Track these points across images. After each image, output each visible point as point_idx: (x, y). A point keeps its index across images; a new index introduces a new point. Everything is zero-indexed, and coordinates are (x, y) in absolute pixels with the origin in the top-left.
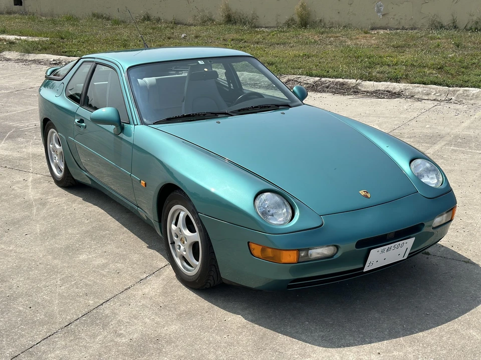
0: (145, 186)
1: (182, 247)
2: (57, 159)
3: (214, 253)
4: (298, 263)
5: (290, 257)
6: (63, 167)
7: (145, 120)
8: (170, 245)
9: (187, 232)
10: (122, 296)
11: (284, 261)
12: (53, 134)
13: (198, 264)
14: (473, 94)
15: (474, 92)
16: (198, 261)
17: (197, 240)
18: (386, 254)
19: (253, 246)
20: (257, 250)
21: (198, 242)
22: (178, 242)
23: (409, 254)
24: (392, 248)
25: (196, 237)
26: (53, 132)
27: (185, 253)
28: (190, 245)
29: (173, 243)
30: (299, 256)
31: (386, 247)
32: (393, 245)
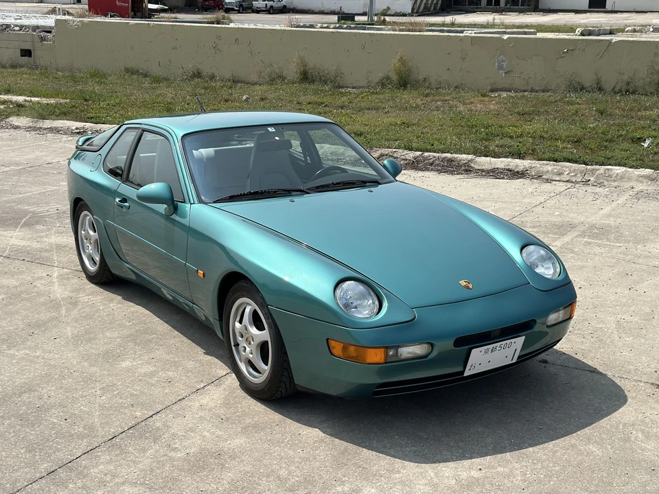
0: (204, 276)
1: (248, 349)
2: (90, 249)
3: (286, 353)
4: (386, 363)
5: (376, 356)
6: (97, 259)
7: (203, 198)
8: (233, 348)
9: (254, 330)
10: (175, 407)
11: (369, 361)
12: (86, 217)
13: (266, 369)
14: (617, 175)
15: (618, 171)
16: (267, 365)
17: (266, 339)
18: (490, 356)
19: (332, 343)
20: (337, 348)
21: (267, 341)
22: (242, 343)
23: (519, 357)
24: (498, 348)
25: (265, 335)
26: (86, 215)
27: (251, 356)
28: (258, 346)
29: (237, 345)
30: (386, 355)
31: (490, 347)
32: (498, 344)
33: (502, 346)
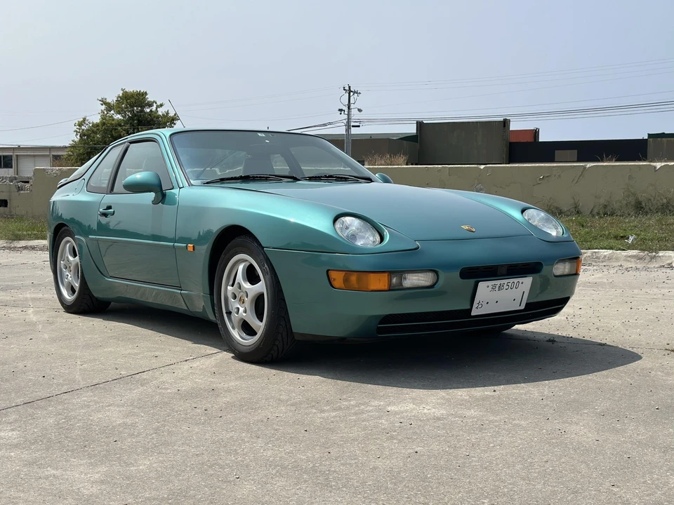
0: (194, 250)
1: (241, 310)
2: (70, 277)
4: (389, 290)
6: (77, 285)
8: (225, 315)
9: (247, 285)
11: (373, 287)
12: (67, 244)
13: (260, 326)
16: (262, 321)
17: (261, 291)
18: (498, 295)
19: (333, 275)
20: (338, 278)
21: (263, 294)
22: (234, 304)
23: (527, 304)
24: (506, 287)
25: (261, 287)
26: (68, 242)
27: (244, 314)
28: (252, 301)
29: (229, 313)
30: (390, 281)
31: (498, 282)
32: (505, 281)
33: (510, 284)
